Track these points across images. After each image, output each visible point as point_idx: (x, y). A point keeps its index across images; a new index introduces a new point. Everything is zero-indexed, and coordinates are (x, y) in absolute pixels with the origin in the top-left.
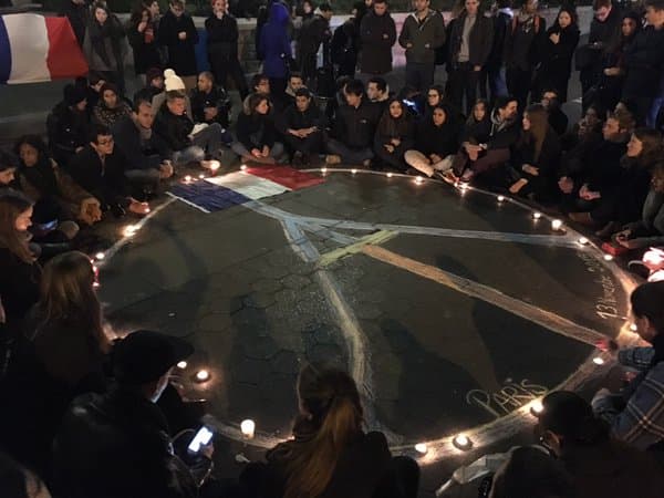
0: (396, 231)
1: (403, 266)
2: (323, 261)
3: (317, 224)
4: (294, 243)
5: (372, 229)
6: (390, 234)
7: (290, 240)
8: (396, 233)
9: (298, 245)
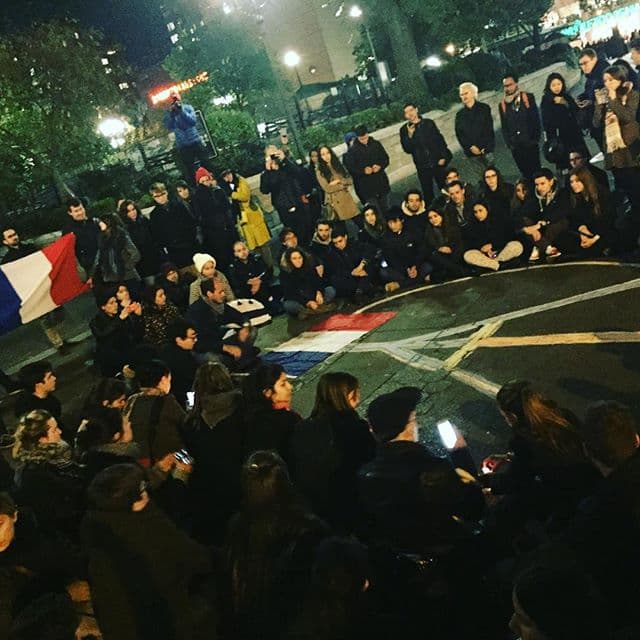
0: (499, 320)
1: (526, 343)
2: (450, 365)
3: (421, 341)
4: (410, 361)
5: (475, 327)
6: (495, 325)
7: (405, 361)
8: (500, 322)
9: (416, 361)
